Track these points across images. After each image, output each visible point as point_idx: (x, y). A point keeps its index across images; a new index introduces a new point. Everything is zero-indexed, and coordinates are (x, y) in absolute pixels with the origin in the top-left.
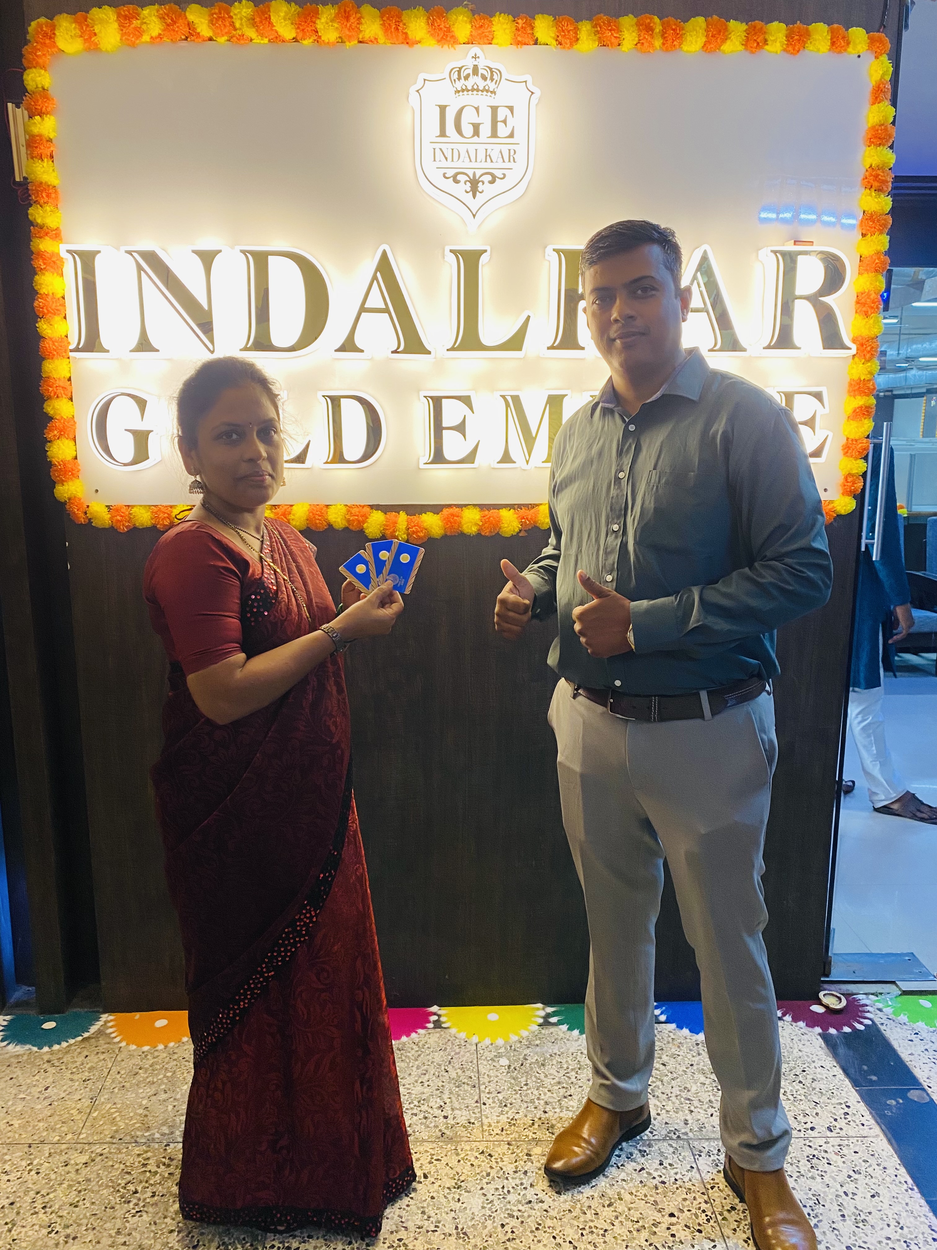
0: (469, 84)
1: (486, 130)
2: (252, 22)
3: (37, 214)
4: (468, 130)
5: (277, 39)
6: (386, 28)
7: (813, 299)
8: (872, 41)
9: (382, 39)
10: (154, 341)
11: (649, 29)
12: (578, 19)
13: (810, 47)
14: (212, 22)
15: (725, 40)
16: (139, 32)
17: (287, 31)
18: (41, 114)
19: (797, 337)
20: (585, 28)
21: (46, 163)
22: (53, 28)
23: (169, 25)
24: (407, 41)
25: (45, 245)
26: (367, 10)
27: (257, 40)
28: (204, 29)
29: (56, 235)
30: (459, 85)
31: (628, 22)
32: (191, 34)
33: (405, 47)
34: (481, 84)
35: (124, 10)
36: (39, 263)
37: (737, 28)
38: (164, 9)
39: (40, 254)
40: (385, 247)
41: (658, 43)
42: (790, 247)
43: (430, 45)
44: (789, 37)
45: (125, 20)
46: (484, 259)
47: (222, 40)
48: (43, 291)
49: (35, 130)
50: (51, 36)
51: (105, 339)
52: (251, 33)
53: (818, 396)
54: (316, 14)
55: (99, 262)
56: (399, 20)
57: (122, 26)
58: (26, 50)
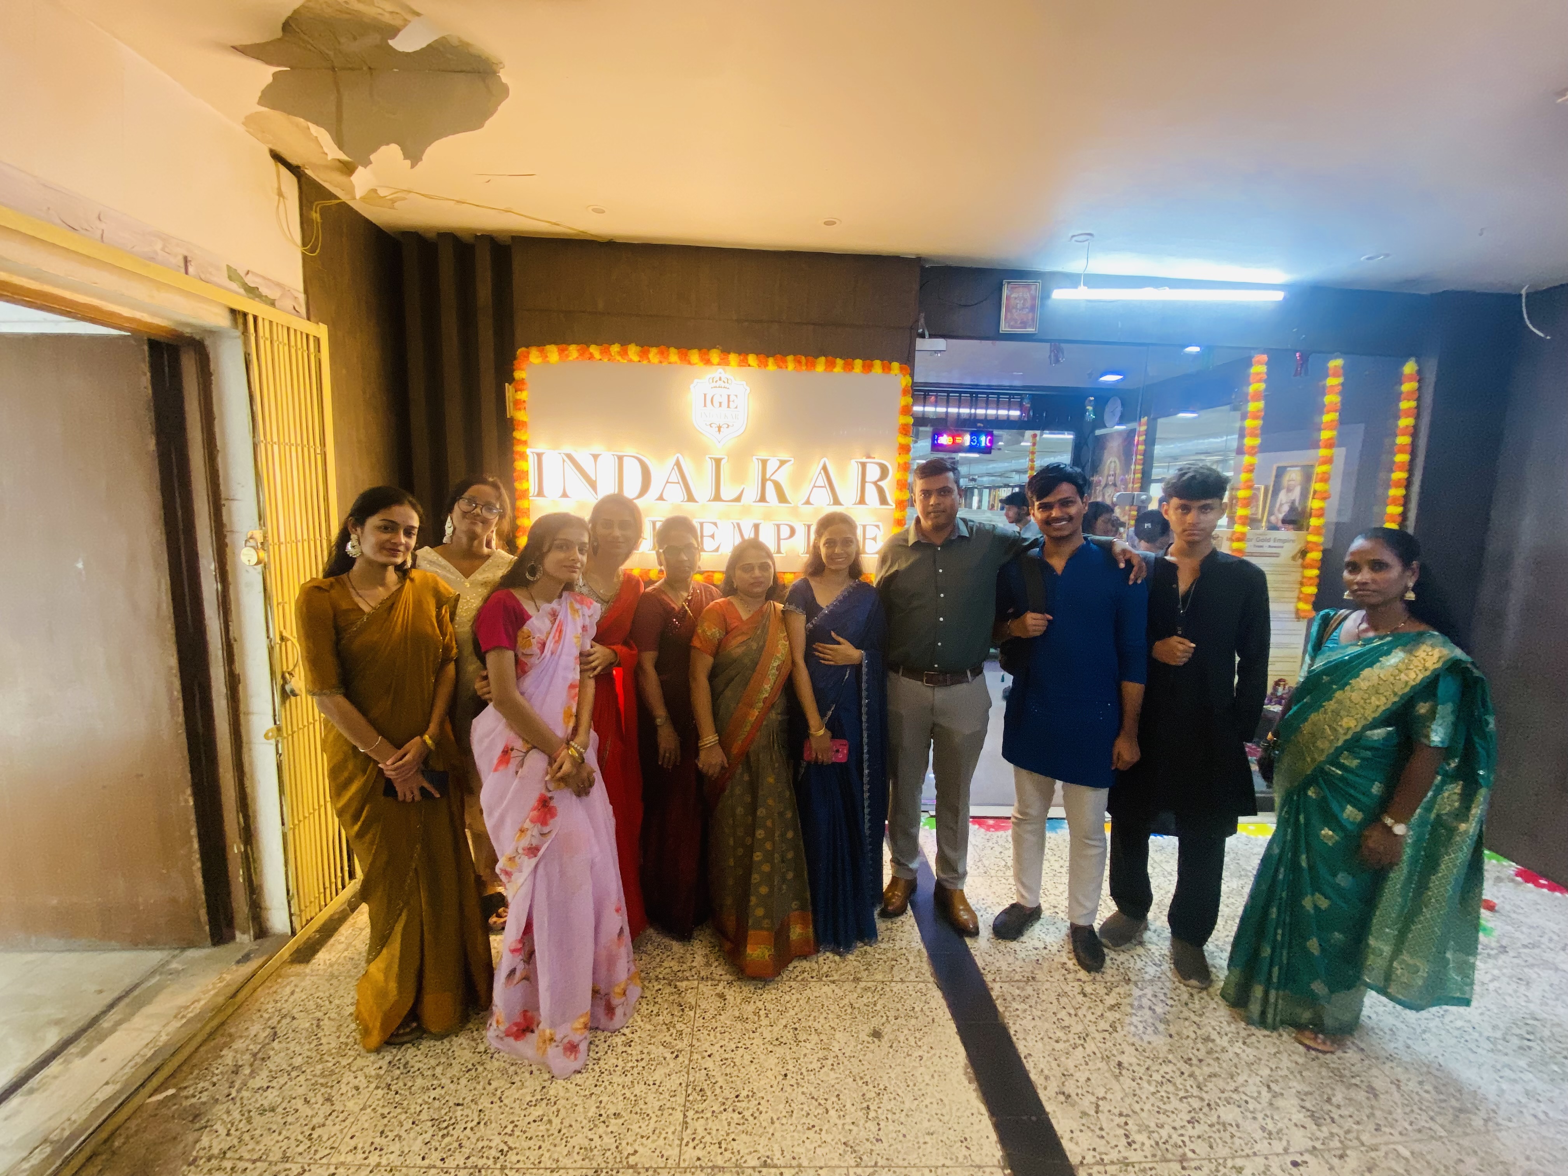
0: (717, 385)
1: (725, 404)
2: (619, 353)
3: (517, 435)
4: (716, 404)
5: (631, 361)
6: (681, 359)
7: (875, 483)
8: (901, 369)
9: (679, 362)
10: (568, 493)
11: (800, 362)
12: (768, 357)
13: (874, 371)
14: (601, 353)
15: (834, 367)
16: (567, 356)
17: (636, 358)
18: (521, 390)
19: (867, 499)
20: (771, 360)
21: (522, 412)
22: (528, 353)
23: (582, 353)
24: (689, 363)
25: (519, 448)
26: (673, 350)
27: (621, 360)
28: (597, 355)
29: (525, 443)
30: (714, 384)
31: (790, 358)
32: (591, 357)
33: (688, 366)
34: (723, 385)
35: (561, 346)
36: (517, 457)
37: (839, 362)
38: (579, 347)
39: (518, 452)
40: (678, 455)
41: (804, 368)
42: (864, 460)
43: (701, 365)
44: (864, 366)
45: (561, 351)
46: (723, 462)
47: (606, 360)
48: (518, 468)
49: (518, 397)
50: (527, 356)
51: (546, 491)
52: (619, 358)
53: (877, 526)
54: (648, 351)
55: (544, 458)
56: (686, 355)
57: (560, 354)
58: (515, 362)
